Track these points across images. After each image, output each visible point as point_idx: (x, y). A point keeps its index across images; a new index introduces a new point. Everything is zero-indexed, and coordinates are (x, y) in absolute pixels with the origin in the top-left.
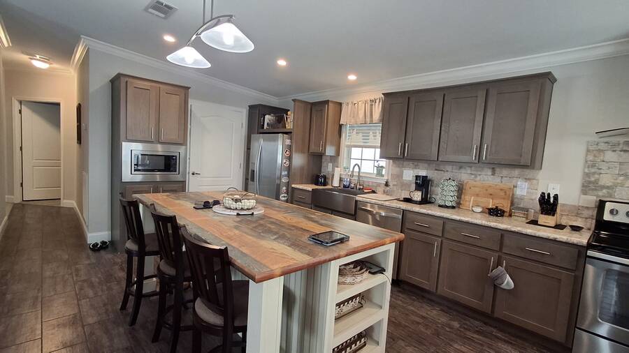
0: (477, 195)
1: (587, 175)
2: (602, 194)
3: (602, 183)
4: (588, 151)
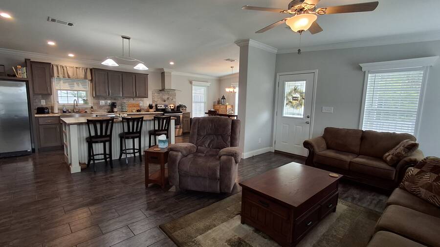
1: (153, 99)
2: (156, 103)
3: (155, 100)
4: (153, 93)
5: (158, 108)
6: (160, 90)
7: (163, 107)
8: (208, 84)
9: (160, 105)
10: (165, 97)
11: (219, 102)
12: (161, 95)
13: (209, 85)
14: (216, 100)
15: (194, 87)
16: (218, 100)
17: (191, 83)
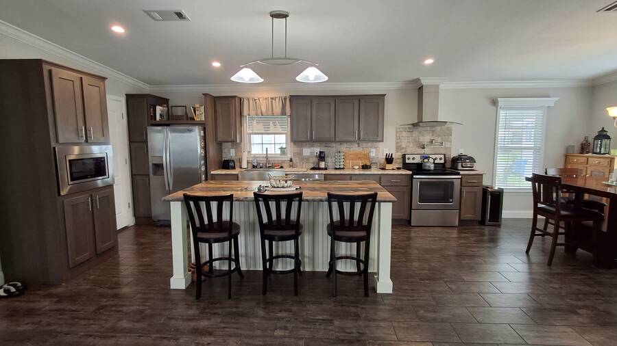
0: (353, 159)
1: (397, 143)
2: (403, 152)
3: (403, 146)
4: (397, 132)
5: (407, 161)
6: (414, 125)
7: (418, 160)
8: (550, 102)
9: (411, 156)
10: (426, 139)
11: (584, 148)
12: (415, 134)
13: (552, 104)
14: (576, 143)
15: (502, 113)
16: (582, 140)
17: (494, 102)
